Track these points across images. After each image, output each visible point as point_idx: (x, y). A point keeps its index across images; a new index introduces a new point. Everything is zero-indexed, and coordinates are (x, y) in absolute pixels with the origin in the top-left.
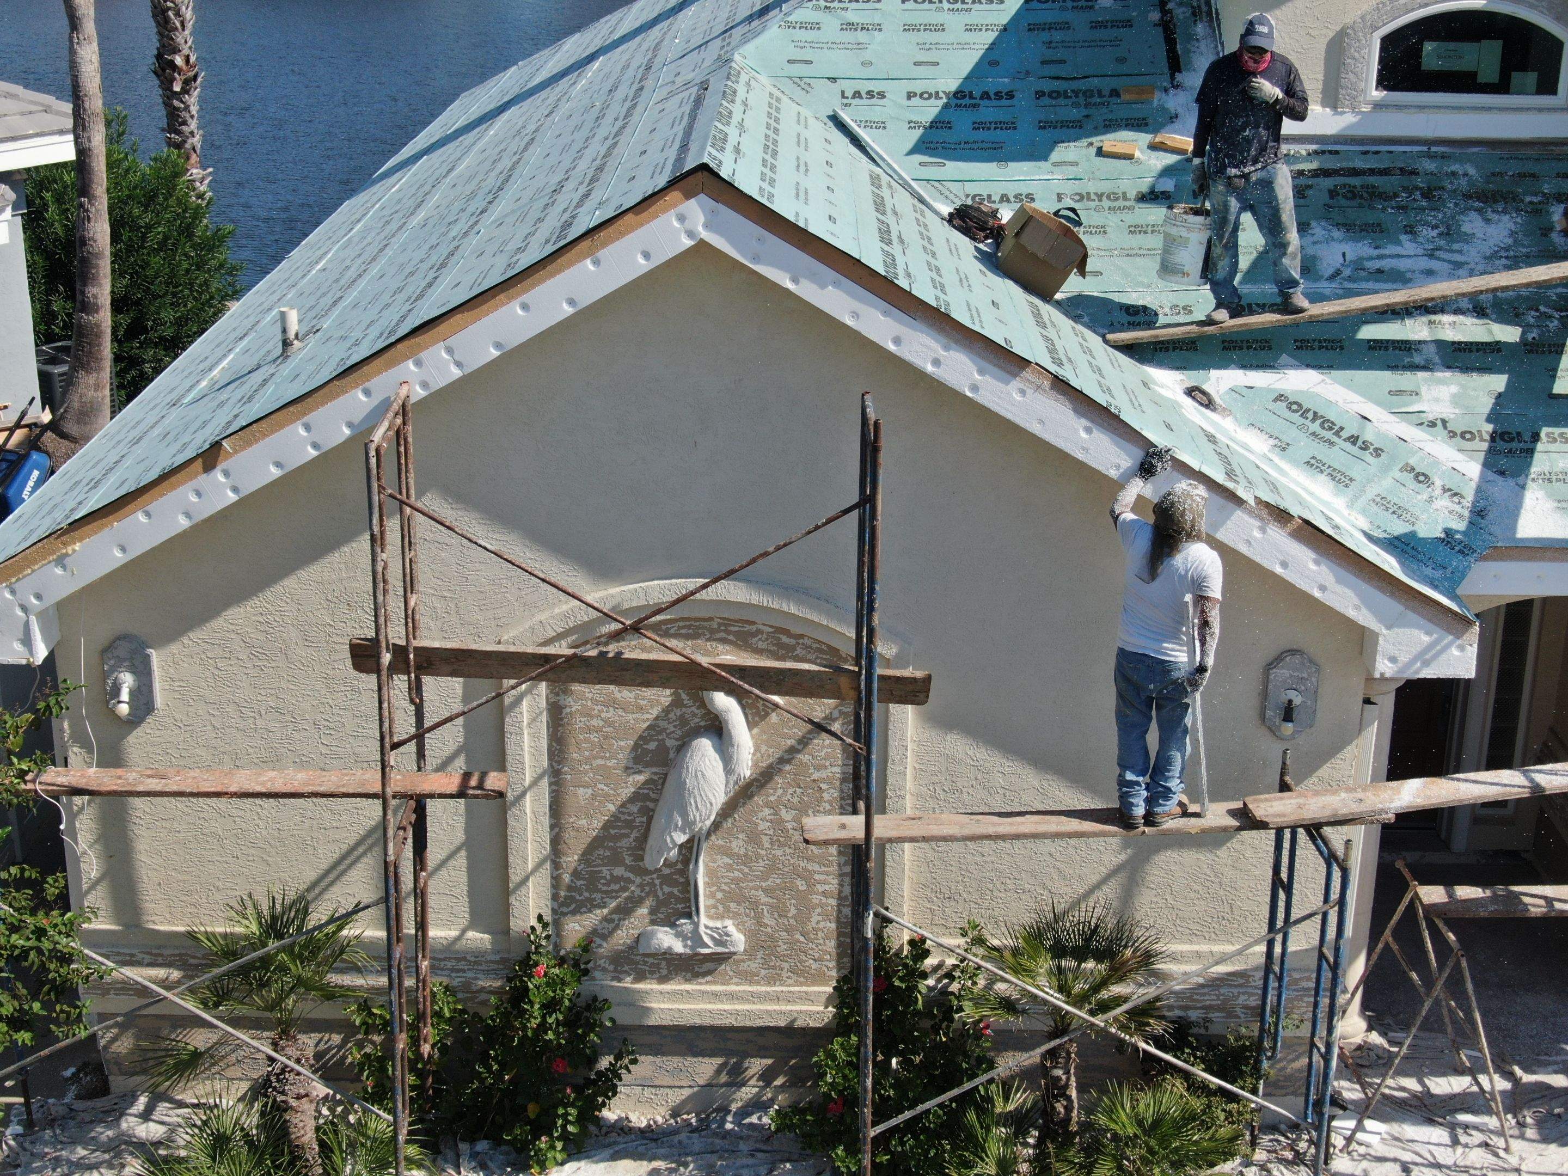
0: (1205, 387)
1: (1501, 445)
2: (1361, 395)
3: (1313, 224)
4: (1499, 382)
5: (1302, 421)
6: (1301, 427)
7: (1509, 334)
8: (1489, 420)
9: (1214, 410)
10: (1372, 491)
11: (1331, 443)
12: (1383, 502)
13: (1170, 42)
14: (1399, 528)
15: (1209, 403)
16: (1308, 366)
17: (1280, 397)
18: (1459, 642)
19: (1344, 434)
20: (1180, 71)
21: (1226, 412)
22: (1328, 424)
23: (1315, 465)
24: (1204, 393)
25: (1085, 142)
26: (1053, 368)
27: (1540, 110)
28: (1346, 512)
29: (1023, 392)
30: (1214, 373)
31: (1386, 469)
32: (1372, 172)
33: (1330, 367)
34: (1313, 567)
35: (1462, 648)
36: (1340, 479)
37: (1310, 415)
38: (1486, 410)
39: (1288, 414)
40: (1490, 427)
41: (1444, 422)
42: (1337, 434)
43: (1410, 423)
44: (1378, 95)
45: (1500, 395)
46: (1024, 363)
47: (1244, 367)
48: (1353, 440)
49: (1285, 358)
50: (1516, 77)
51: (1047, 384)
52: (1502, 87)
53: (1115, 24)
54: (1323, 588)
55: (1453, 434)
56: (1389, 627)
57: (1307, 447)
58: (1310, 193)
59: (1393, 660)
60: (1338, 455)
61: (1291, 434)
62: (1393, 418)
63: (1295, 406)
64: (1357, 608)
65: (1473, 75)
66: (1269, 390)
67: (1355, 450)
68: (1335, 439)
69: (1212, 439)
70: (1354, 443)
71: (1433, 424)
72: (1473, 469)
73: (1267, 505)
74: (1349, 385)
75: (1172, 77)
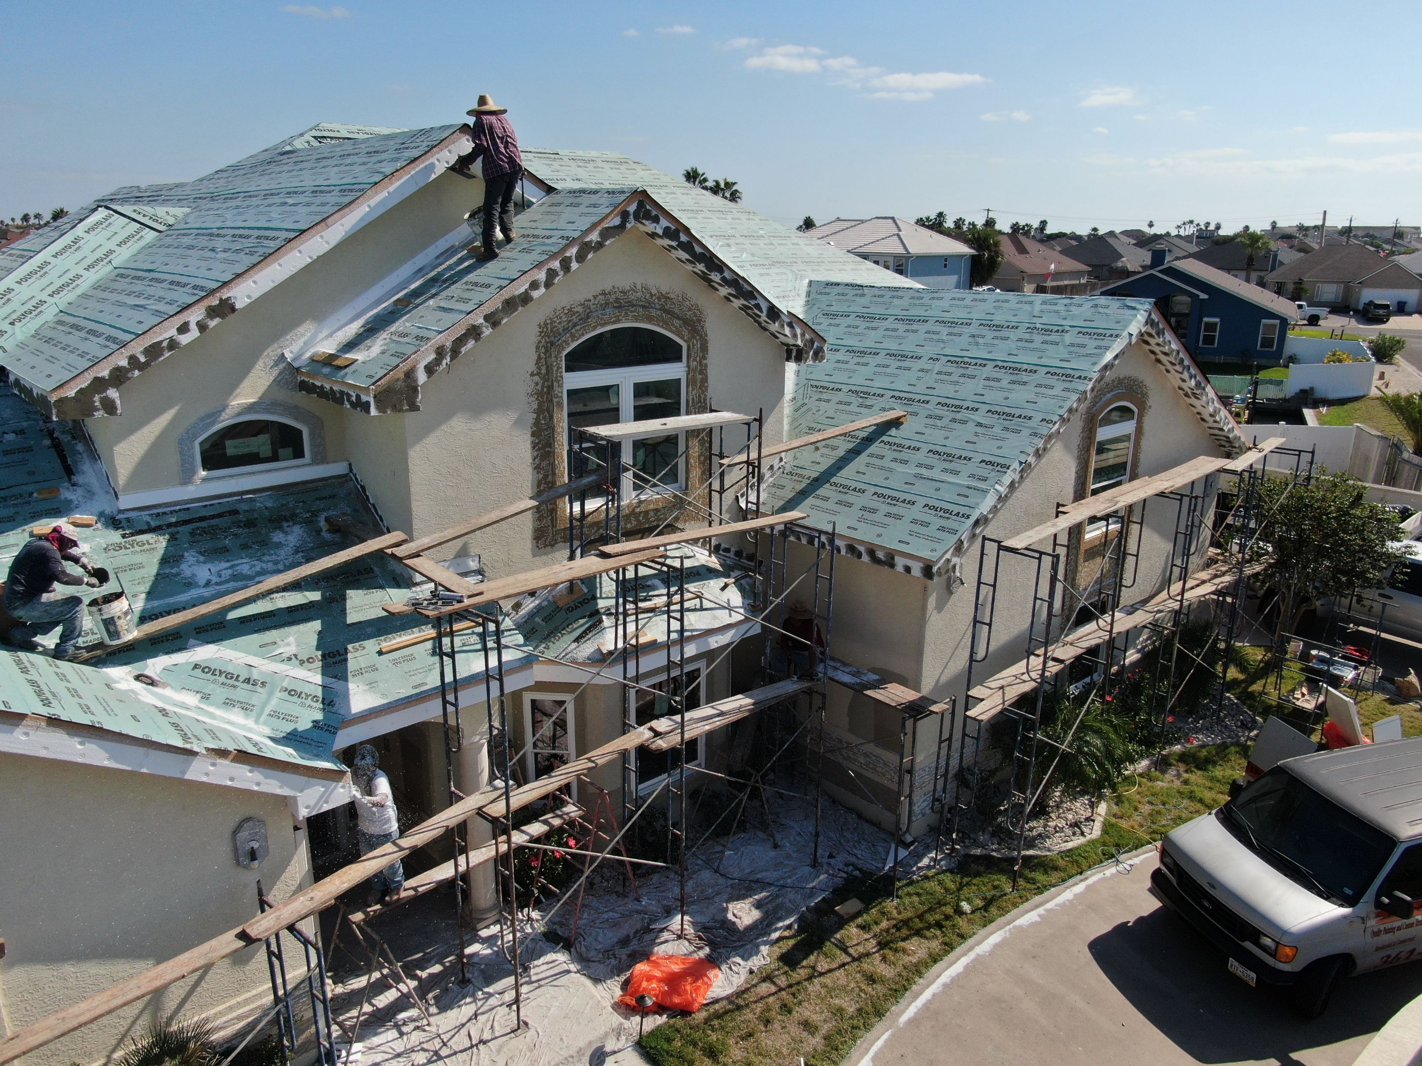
0: (147, 672)
1: (330, 660)
2: (244, 652)
3: (186, 554)
4: (316, 625)
5: (214, 677)
6: (214, 682)
7: (315, 596)
8: (318, 649)
9: (157, 686)
10: (267, 711)
11: (235, 687)
12: (275, 714)
13: (63, 458)
14: (289, 728)
15: (152, 683)
16: (208, 642)
17: (196, 666)
18: (341, 784)
19: (241, 679)
20: (73, 474)
21: (165, 685)
22: (229, 676)
23: (229, 703)
24: (147, 677)
25: (19, 530)
26: (45, 711)
27: (298, 467)
28: (255, 727)
29: (27, 734)
30: (150, 662)
31: (271, 694)
32: (213, 517)
33: (222, 640)
34: (249, 774)
35: (343, 787)
36: (246, 708)
37: (217, 673)
38: (314, 643)
39: (204, 675)
40: (320, 653)
41: (296, 656)
42: (237, 679)
43: (276, 661)
44: (203, 473)
45: (320, 632)
46: (22, 717)
47: (167, 653)
48: (247, 681)
49: (192, 641)
50: (281, 452)
51: (43, 724)
52: (274, 458)
53: (21, 450)
54: (258, 784)
55: (302, 662)
56: (301, 791)
57: (221, 693)
58: (178, 536)
59: (307, 807)
60: (241, 693)
61: (209, 688)
62: (266, 661)
63: (207, 669)
64: (281, 787)
65: (257, 454)
66: (187, 663)
67: (250, 687)
68: (236, 683)
69: (164, 712)
70: (248, 683)
71: (290, 659)
72: (318, 679)
73: (213, 750)
74: (235, 648)
75: (70, 480)
